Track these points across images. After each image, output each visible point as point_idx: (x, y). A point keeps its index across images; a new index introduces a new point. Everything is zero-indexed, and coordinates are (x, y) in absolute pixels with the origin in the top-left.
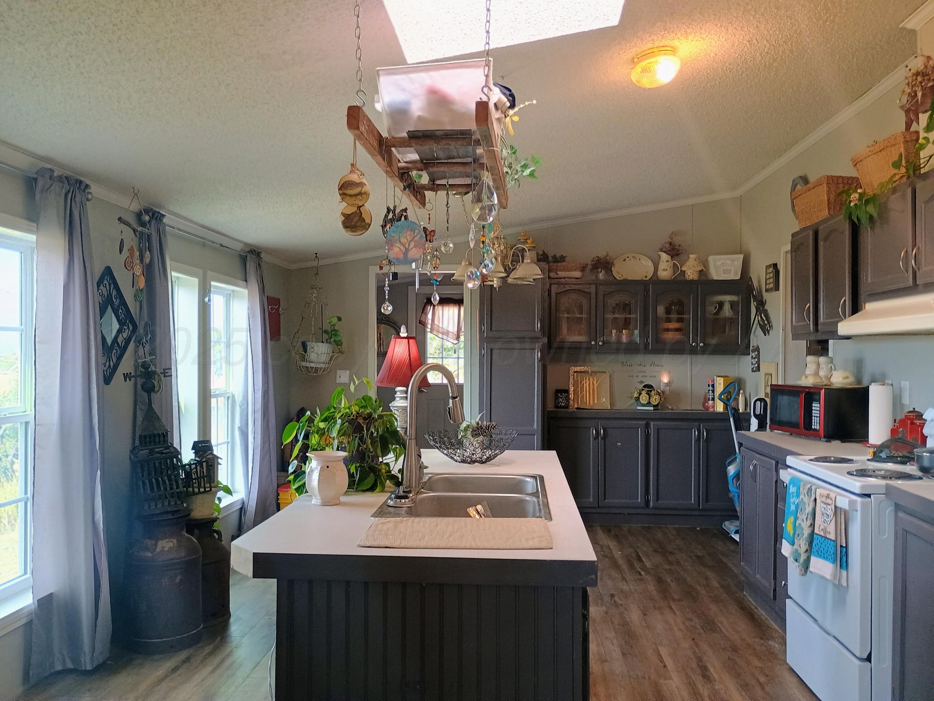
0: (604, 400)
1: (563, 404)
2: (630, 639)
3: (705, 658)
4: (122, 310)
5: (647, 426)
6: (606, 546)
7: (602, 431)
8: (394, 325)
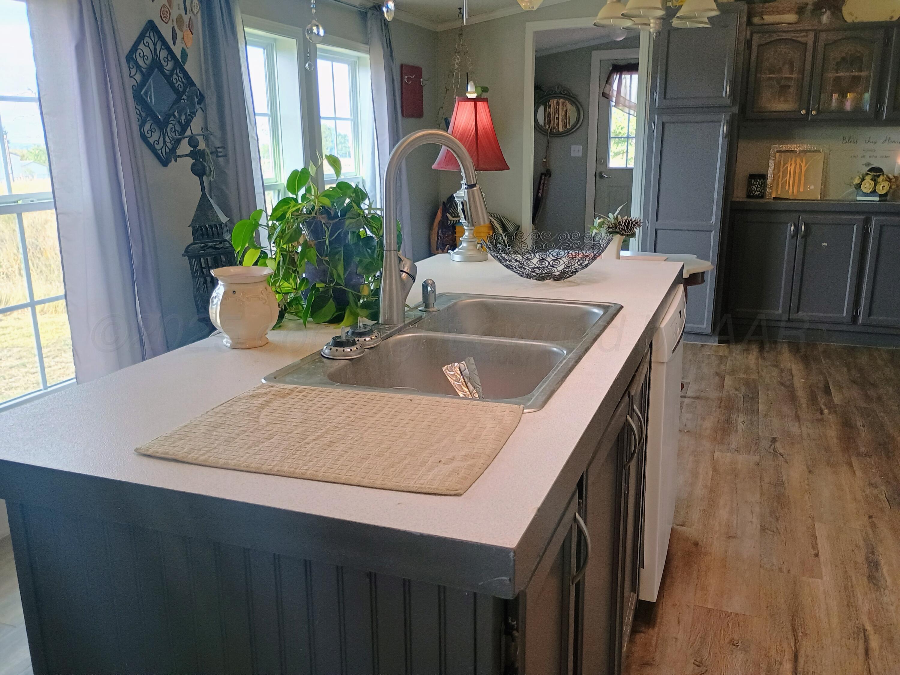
0: (812, 187)
1: (757, 193)
2: (779, 507)
3: (880, 549)
4: (177, 74)
5: (867, 222)
6: (788, 369)
7: (803, 227)
8: (573, 99)
